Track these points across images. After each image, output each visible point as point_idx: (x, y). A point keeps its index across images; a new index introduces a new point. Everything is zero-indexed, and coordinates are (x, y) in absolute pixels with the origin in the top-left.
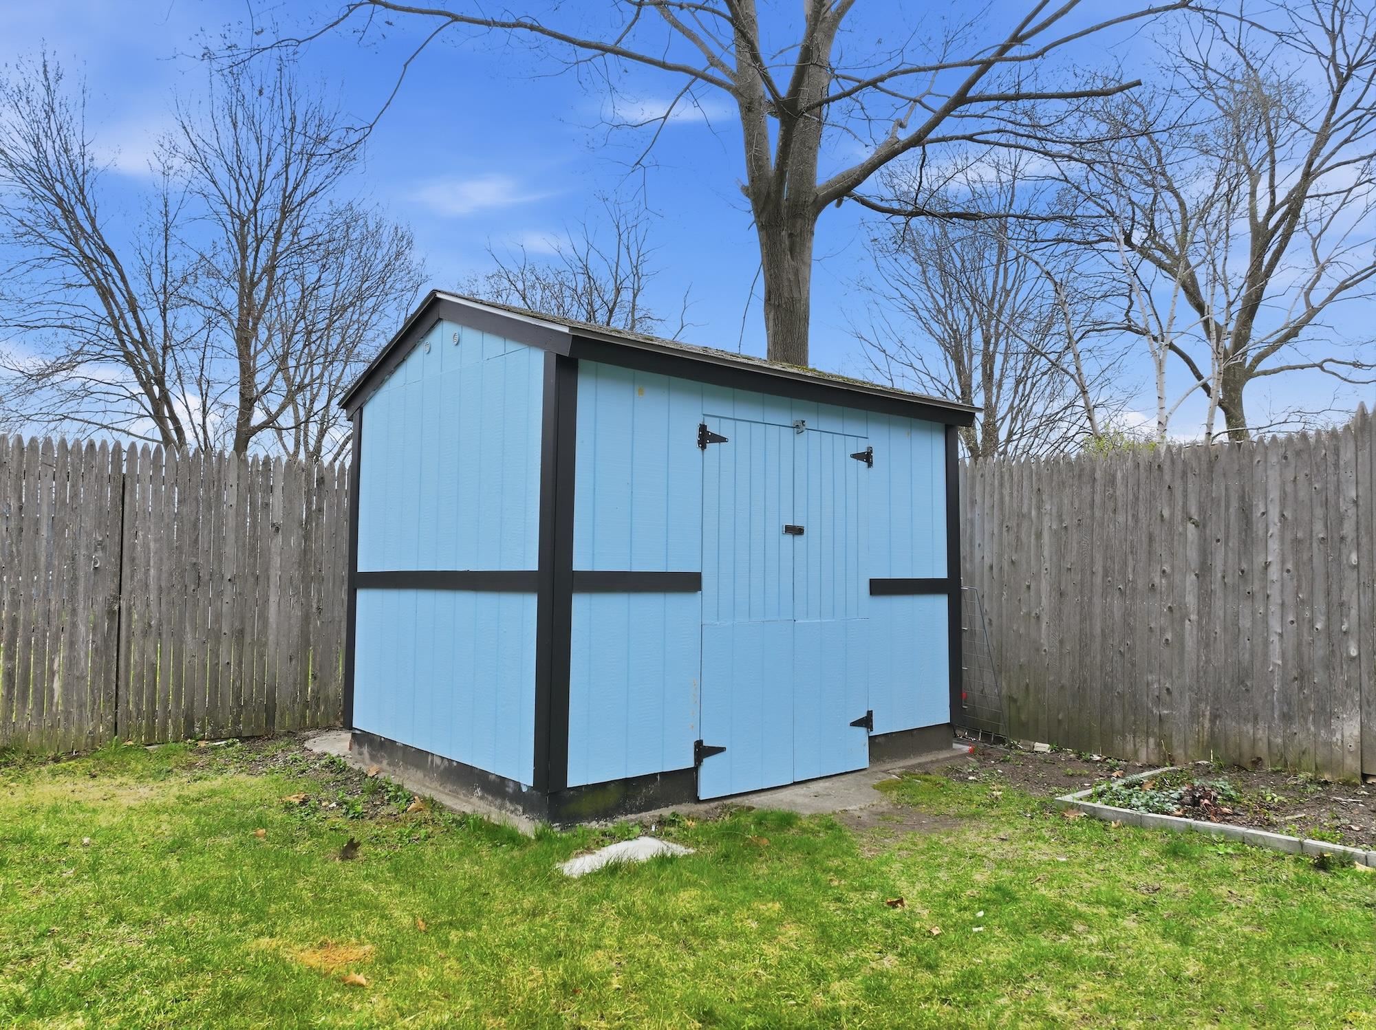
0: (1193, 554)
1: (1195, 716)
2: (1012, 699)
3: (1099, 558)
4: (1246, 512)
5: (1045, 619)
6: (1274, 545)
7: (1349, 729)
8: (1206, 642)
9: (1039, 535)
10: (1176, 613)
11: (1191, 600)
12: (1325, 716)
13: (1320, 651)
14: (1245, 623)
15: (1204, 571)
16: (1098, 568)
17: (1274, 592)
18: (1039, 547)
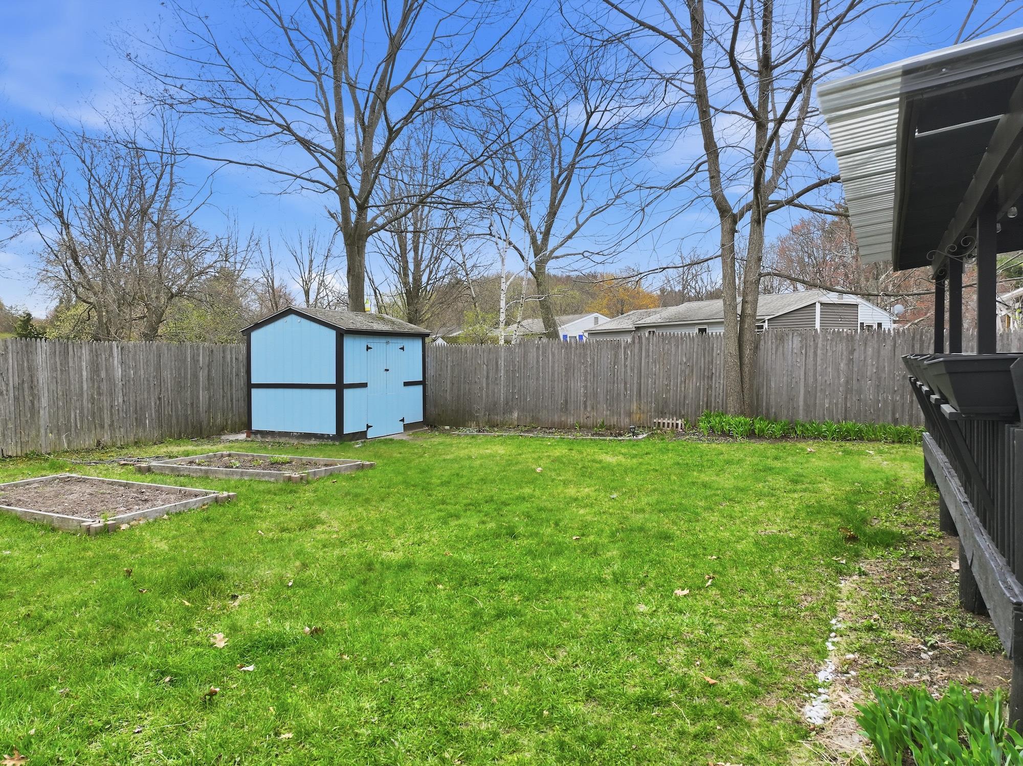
0: (485, 373)
1: (485, 415)
2: (439, 415)
3: (463, 374)
4: (497, 363)
5: (448, 391)
6: (502, 371)
7: (515, 415)
8: (487, 396)
9: (447, 367)
10: (481, 389)
11: (484, 385)
12: (511, 412)
13: (511, 397)
14: (496, 391)
15: (488, 377)
16: (462, 377)
17: (502, 383)
18: (447, 370)
